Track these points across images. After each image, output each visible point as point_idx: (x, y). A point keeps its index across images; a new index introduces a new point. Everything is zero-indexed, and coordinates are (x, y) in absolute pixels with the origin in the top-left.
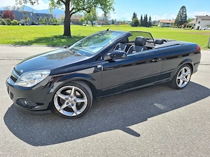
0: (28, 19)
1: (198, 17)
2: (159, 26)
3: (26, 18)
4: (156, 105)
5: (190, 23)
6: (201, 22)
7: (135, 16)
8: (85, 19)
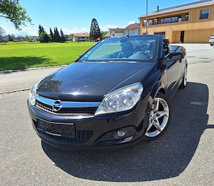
2: (74, 40)
6: (115, 34)
7: (41, 29)
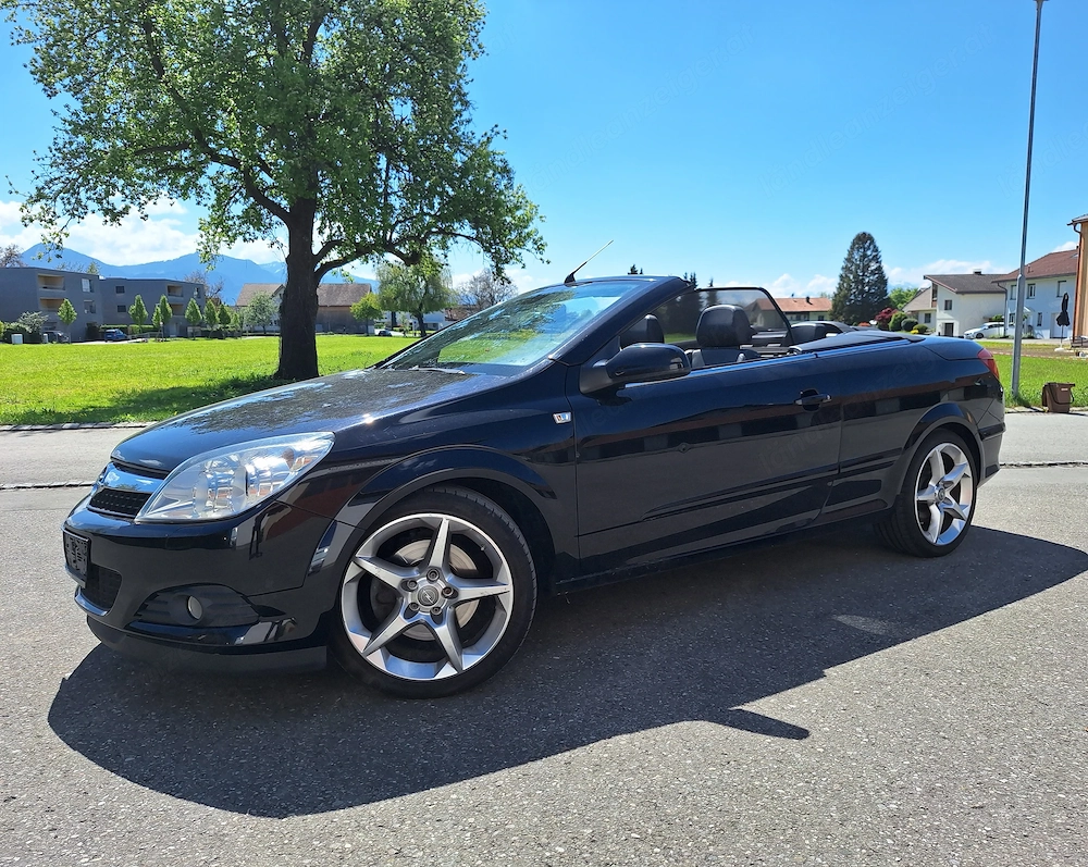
0: (66, 308)
1: (938, 282)
3: (52, 304)
4: (841, 618)
5: (907, 309)
8: (387, 303)
